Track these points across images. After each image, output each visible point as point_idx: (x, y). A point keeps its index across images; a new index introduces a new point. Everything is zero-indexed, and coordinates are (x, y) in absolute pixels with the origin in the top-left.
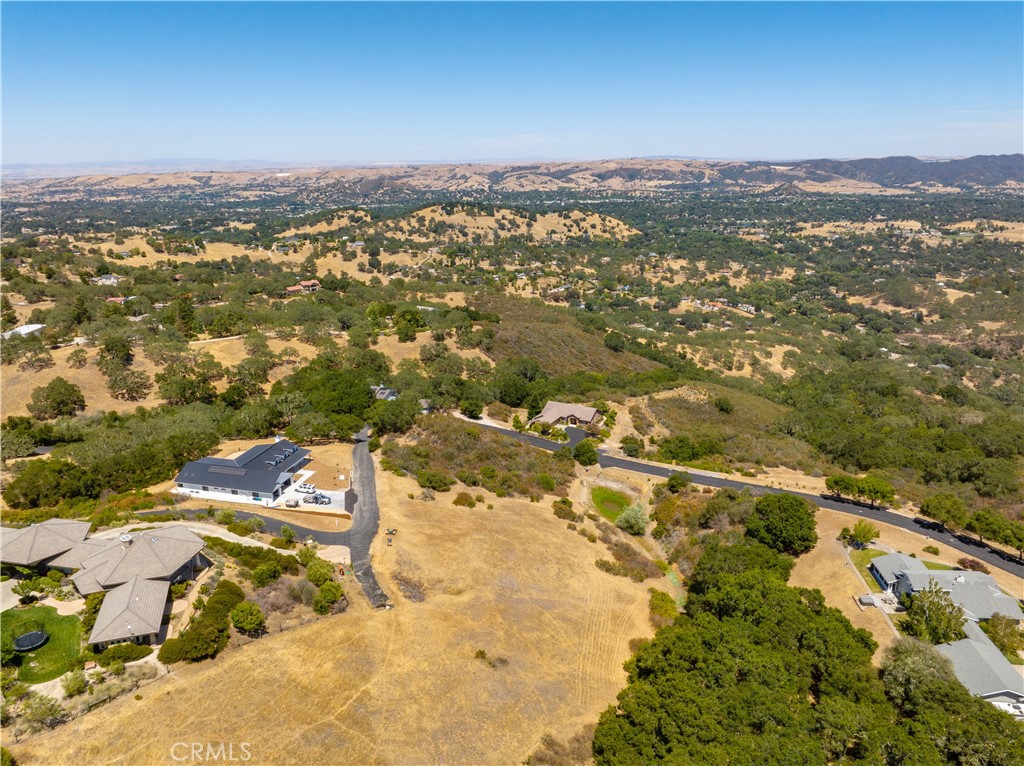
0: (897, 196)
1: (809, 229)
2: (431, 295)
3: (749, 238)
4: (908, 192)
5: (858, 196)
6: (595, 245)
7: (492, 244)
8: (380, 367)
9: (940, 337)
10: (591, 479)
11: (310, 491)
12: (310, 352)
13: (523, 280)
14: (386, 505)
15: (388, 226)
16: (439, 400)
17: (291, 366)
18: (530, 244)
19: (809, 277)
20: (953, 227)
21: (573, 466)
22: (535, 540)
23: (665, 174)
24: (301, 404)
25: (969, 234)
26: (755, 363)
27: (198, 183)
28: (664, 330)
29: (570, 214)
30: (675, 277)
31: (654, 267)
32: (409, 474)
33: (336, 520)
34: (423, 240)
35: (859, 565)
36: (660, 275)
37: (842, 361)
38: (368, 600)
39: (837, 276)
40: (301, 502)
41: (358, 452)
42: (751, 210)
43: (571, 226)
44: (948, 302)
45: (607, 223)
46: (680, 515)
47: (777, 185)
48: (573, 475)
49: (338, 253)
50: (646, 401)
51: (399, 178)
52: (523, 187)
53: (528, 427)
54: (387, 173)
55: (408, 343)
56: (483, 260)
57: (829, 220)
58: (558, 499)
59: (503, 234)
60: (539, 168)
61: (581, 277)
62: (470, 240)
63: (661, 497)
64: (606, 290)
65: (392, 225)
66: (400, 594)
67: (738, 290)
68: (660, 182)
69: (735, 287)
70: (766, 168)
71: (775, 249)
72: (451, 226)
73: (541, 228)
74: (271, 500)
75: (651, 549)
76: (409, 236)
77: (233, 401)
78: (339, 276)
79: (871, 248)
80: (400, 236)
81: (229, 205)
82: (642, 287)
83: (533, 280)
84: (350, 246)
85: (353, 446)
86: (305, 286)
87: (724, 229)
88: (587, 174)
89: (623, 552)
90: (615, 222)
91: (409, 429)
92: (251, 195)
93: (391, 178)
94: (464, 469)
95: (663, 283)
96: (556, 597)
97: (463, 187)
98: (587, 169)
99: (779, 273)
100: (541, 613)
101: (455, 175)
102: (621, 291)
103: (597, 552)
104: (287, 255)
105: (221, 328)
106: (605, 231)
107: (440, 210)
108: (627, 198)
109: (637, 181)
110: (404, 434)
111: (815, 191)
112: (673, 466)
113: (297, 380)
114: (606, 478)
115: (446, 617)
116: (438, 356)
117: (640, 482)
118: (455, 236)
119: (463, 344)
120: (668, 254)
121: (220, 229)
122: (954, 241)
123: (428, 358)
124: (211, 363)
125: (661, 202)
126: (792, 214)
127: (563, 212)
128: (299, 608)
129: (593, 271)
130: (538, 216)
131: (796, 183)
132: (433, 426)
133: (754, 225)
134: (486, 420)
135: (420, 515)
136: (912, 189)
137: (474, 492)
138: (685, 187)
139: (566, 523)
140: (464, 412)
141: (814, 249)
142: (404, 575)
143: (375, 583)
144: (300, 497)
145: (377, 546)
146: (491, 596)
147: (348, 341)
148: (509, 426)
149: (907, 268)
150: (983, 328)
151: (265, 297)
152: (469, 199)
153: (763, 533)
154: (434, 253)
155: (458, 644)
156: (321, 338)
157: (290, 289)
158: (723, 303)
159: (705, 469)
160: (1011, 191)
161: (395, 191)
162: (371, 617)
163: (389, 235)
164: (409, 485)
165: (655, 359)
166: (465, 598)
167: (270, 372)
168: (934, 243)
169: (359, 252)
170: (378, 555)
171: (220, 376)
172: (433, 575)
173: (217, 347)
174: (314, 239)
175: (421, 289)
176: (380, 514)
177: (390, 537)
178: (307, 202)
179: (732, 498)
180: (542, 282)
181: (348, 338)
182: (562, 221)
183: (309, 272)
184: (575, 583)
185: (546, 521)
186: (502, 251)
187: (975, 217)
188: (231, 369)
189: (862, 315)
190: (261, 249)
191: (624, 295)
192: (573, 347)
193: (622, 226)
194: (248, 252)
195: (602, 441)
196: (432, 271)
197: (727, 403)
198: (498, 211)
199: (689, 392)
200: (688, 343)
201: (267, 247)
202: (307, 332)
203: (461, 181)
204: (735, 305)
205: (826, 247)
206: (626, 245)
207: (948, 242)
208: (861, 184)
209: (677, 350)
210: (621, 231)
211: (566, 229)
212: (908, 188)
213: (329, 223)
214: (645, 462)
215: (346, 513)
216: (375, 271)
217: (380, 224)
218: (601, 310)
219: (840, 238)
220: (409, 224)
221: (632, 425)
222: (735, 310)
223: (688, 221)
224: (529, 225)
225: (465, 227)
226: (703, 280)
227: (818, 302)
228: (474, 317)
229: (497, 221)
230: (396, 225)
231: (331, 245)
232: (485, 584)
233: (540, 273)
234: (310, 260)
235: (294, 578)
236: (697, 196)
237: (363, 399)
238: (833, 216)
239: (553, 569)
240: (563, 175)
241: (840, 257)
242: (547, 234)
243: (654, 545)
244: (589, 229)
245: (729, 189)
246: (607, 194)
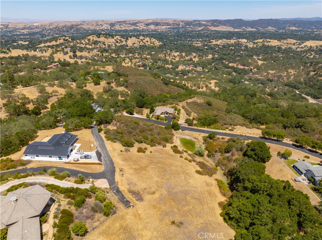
0: (238, 31)
1: (214, 42)
2: (100, 67)
3: (197, 45)
5: (227, 31)
6: (149, 48)
7: (114, 48)
8: (90, 95)
10: (179, 135)
11: (82, 153)
12: (62, 91)
13: (127, 60)
15: (77, 42)
16: (118, 108)
17: (56, 97)
18: (127, 48)
19: (217, 57)
20: (256, 41)
21: (172, 131)
23: (168, 24)
24: (66, 114)
25: (260, 43)
26: (206, 86)
27: (4, 27)
28: (177, 76)
29: (140, 38)
30: (176, 58)
31: (169, 55)
32: (117, 141)
33: (97, 166)
34: (90, 47)
35: (289, 166)
36: (171, 58)
39: (225, 57)
40: (79, 159)
41: (94, 132)
42: (196, 36)
43: (140, 41)
44: (258, 64)
45: (152, 40)
46: (217, 149)
47: (203, 28)
48: (173, 135)
49: (61, 52)
51: (79, 25)
52: (122, 28)
53: (151, 117)
54: (74, 23)
55: (98, 86)
56: (113, 54)
57: (220, 39)
58: (172, 145)
59: (118, 44)
60: (126, 22)
61: (146, 59)
62: (107, 47)
63: (207, 142)
64: (155, 63)
65: (79, 42)
67: (196, 62)
68: (166, 26)
69: (195, 61)
70: (199, 22)
71: (205, 48)
72: (100, 42)
73: (131, 42)
74: (67, 159)
75: (210, 162)
76: (85, 45)
77: (36, 112)
78: (63, 60)
79: (233, 48)
80: (82, 45)
81: (17, 35)
82: (166, 61)
83: (131, 60)
84: (66, 50)
85: (91, 130)
86: (54, 65)
87: (189, 42)
88: (143, 24)
89: (202, 165)
90: (154, 40)
91: (112, 122)
92: (25, 31)
93: (76, 25)
94: (136, 137)
95: (172, 60)
97: (101, 28)
98: (142, 22)
99: (208, 56)
101: (98, 24)
102: (160, 63)
103: (194, 167)
104: (43, 53)
105: (26, 84)
106: (151, 43)
107: (95, 36)
108: (156, 32)
109: (159, 26)
110: (110, 124)
111: (214, 30)
112: (206, 129)
113: (61, 103)
114: (184, 135)
116: (109, 90)
117: (197, 136)
118: (101, 45)
119: (118, 86)
120: (173, 51)
121: (15, 44)
122: (257, 45)
123: (106, 91)
124: (25, 98)
125: (167, 33)
126: (208, 37)
127: (137, 36)
128: (97, 215)
129: (149, 57)
130: (129, 38)
131: (208, 27)
132: (121, 121)
133: (197, 41)
134: (136, 115)
137: (143, 146)
138: (174, 28)
139: (178, 155)
140: (127, 113)
141: (217, 48)
142: (132, 189)
143: (122, 195)
144: (78, 156)
145: (118, 177)
147: (76, 86)
148: (144, 117)
149: (245, 54)
150: (270, 73)
151: (39, 70)
152: (104, 32)
153: (254, 156)
154: (95, 52)
155: (163, 219)
156: (65, 86)
157: (48, 66)
158: (192, 66)
159: (217, 129)
160: (270, 30)
161: (78, 30)
163: (78, 45)
164: (118, 146)
166: (157, 196)
167: (49, 100)
168: (251, 46)
169: (69, 51)
171: (29, 103)
173: (26, 91)
174: (52, 47)
175: (96, 65)
176: (113, 161)
177: (122, 173)
178: (46, 34)
179: (234, 141)
180: (134, 61)
181: (76, 85)
182: (137, 40)
183: (52, 59)
185: (171, 155)
186: (119, 50)
187: (262, 38)
188: (34, 100)
189: (235, 70)
190: (33, 51)
191: (161, 65)
192: (153, 84)
193: (157, 41)
194: (28, 53)
195: (178, 120)
196: (96, 58)
197: (210, 102)
198: (115, 37)
199: (197, 99)
200: (185, 80)
201: (35, 51)
202: (60, 83)
203: (100, 26)
204: (196, 67)
205: (220, 48)
206: (158, 48)
207: (255, 46)
208: (227, 28)
209: (183, 83)
210: (156, 43)
211: (138, 43)
212: (241, 29)
213: (56, 41)
214: (196, 128)
215: (99, 162)
216: (76, 58)
217: (75, 41)
218: (154, 70)
219: (224, 45)
220: (85, 41)
221: (185, 113)
222: (196, 69)
223: (177, 39)
224: (126, 41)
225: (105, 42)
226: (185, 59)
227: (220, 66)
228: (119, 75)
229: (115, 40)
230: (80, 42)
231: (58, 49)
233: (133, 58)
234: (51, 55)
235: (90, 200)
236: (178, 31)
237: (89, 110)
238: (221, 38)
240: (135, 24)
241: (225, 51)
242: (132, 44)
243: (209, 160)
244: (146, 42)
245: (188, 29)
246: (150, 31)
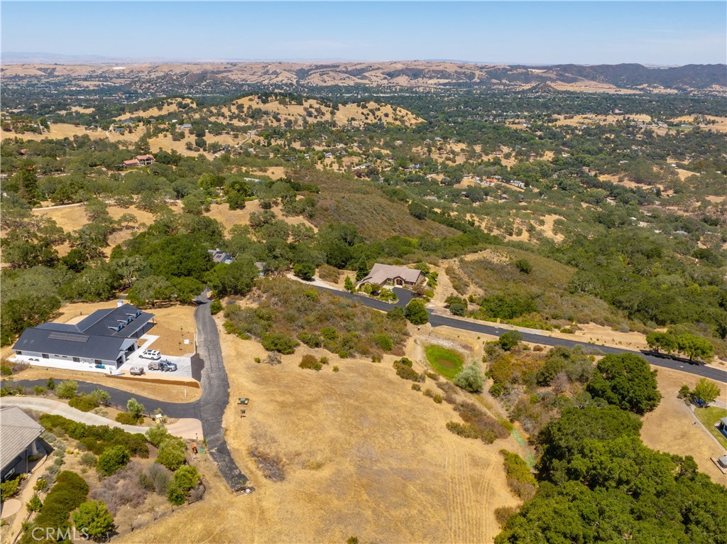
0: (630, 95)
1: (562, 121)
2: (255, 169)
3: (514, 127)
4: (638, 92)
5: (599, 95)
6: (388, 131)
7: (302, 128)
8: (213, 232)
9: (676, 208)
10: (423, 338)
11: (155, 357)
12: (147, 218)
13: (330, 159)
14: (234, 371)
15: (211, 112)
16: (274, 263)
17: (130, 231)
18: (334, 129)
19: (566, 158)
20: (676, 121)
21: (406, 325)
22: (384, 403)
23: (443, 74)
24: (142, 268)
25: (688, 126)
26: (531, 229)
27: (44, 74)
28: (453, 201)
29: (367, 105)
30: (457, 158)
31: (439, 149)
32: (253, 337)
33: (185, 389)
34: (242, 124)
35: (708, 424)
36: (444, 156)
37: (601, 228)
38: (225, 482)
39: (588, 158)
40: (146, 370)
41: (200, 314)
42: (514, 104)
43: (368, 114)
44: (680, 180)
45: (398, 112)
46: (518, 374)
47: (534, 84)
48: (407, 334)
49: (168, 134)
50: (457, 263)
51: (219, 72)
52: (325, 82)
53: (357, 288)
54: (209, 68)
55: (238, 210)
56: (295, 141)
57: (578, 113)
58: (399, 359)
59: (311, 120)
60: (338, 66)
61: (379, 156)
62: (283, 125)
63: (494, 355)
64: (401, 168)
65: (215, 111)
66: (260, 473)
67: (509, 169)
68: (439, 80)
69: (506, 167)
70: (524, 71)
71: (536, 136)
72: (266, 113)
73: (344, 115)
74: (114, 367)
75: (495, 409)
76: (230, 120)
77: (75, 265)
78: (170, 152)
79: (613, 136)
80: (224, 122)
81: (71, 93)
82: (430, 166)
83: (339, 158)
84: (179, 129)
85: (194, 309)
86: (141, 160)
87: (494, 119)
88: (379, 73)
89: (469, 412)
90: (404, 112)
91: (249, 291)
92: (91, 85)
93: (213, 72)
94: (305, 331)
95: (447, 162)
96: (414, 466)
97: (274, 81)
98: (378, 69)
99: (542, 156)
100: (404, 486)
101: (268, 71)
102: (413, 169)
103: (446, 414)
104: (123, 134)
105: (63, 197)
106: (396, 119)
107: (256, 99)
108: (412, 92)
109: (420, 79)
110: (245, 296)
111: (564, 89)
112: (497, 324)
113: (136, 245)
114: (437, 336)
115: (311, 498)
116: (266, 222)
117: (470, 340)
118: (269, 122)
119: (288, 212)
120: (450, 139)
121: (63, 112)
122: (677, 131)
123: (257, 225)
124: (53, 227)
125: (440, 96)
126: (548, 108)
127: (361, 103)
128: (152, 498)
129: (388, 152)
130: (340, 105)
131: (548, 83)
132: (272, 289)
133: (518, 117)
134: (318, 282)
135: (269, 381)
136: (640, 90)
137: (319, 353)
138: (460, 85)
139: (410, 383)
140: (297, 275)
141: (568, 136)
142: (261, 450)
143: (232, 461)
144: (145, 364)
145: (230, 417)
146: (352, 469)
147: (182, 208)
148: (340, 287)
149: (643, 152)
150: (710, 201)
151: (104, 169)
152: (280, 91)
153: (609, 393)
154: (252, 135)
155: (327, 531)
156: (157, 206)
157: (127, 162)
158: (498, 179)
159: (527, 326)
160: (717, 93)
161: (217, 83)
162: (232, 504)
163: (213, 119)
164: (253, 348)
165: (452, 226)
166: (325, 473)
167: (110, 237)
168: (662, 133)
169: (187, 133)
170: (232, 428)
171: (62, 241)
172: (292, 449)
173: (59, 214)
174: (147, 122)
175: (245, 164)
176: (230, 381)
177: (242, 407)
178: (140, 91)
179: (566, 356)
180: (346, 160)
181: (182, 206)
182: (361, 110)
183: (143, 149)
184: (430, 449)
185: (390, 382)
186: (311, 134)
187: (694, 113)
188: (73, 234)
189: (613, 191)
190: (99, 129)
191: (416, 172)
192: (383, 215)
193: (410, 115)
194: (88, 132)
195: (428, 301)
196: (252, 150)
197: (527, 264)
198: (306, 101)
199: (492, 255)
200: (475, 213)
201: (105, 128)
202: (144, 199)
203: (273, 76)
204: (508, 181)
205: (577, 135)
206: (414, 131)
207: (673, 132)
208: (600, 85)
209: (467, 219)
210: (409, 119)
211: (363, 117)
212: (637, 89)
213: (160, 109)
214: (471, 320)
215: (194, 380)
216: (202, 149)
217: (205, 110)
218: (397, 184)
219: (588, 128)
220: (230, 111)
221: (451, 285)
222: (508, 186)
223: (464, 112)
224: (333, 113)
225: (278, 114)
226: (480, 161)
227: (574, 180)
228: (297, 188)
229: (306, 109)
230: (219, 111)
231: (162, 126)
232: (344, 456)
233: (344, 153)
234: (143, 139)
235: (144, 461)
236: (469, 92)
237: (201, 262)
238: (581, 110)
239: (408, 435)
240: (359, 72)
241: (589, 143)
242: (348, 121)
243: (493, 403)
244: (383, 117)
245: (495, 87)
246: (396, 89)
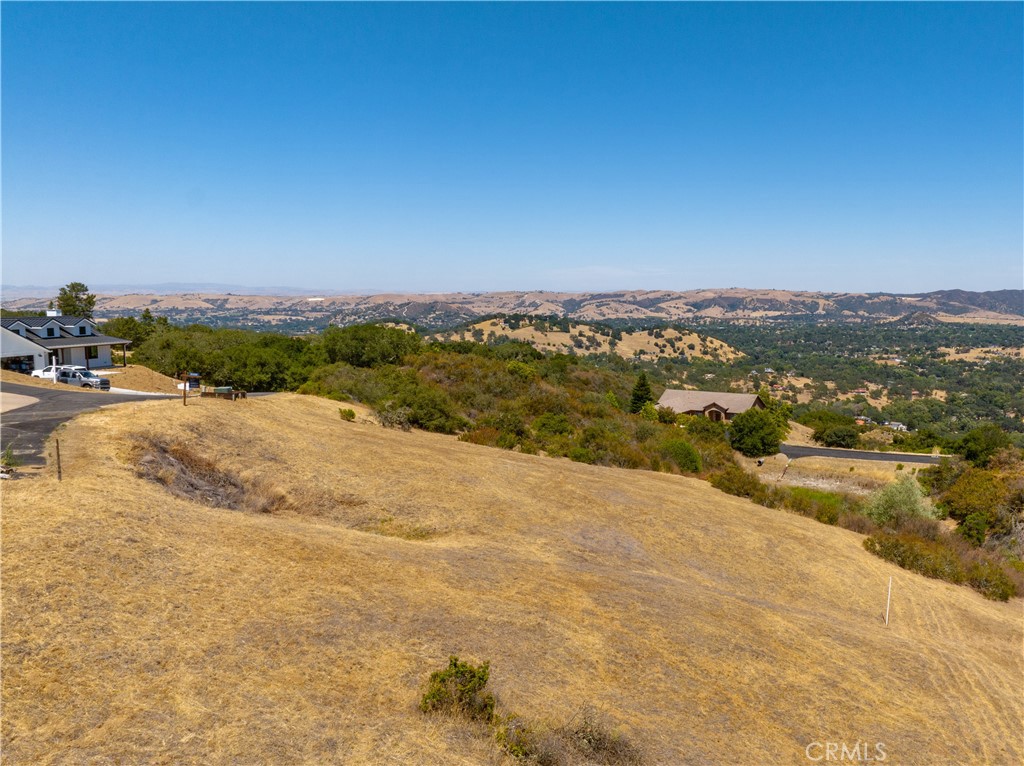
1: (952, 354)
3: (882, 363)
5: (1004, 326)
23: (772, 304)
27: (211, 306)
29: (663, 333)
30: (799, 396)
31: (772, 384)
42: (880, 337)
43: (665, 346)
45: (708, 343)
47: (905, 315)
51: (455, 303)
52: (604, 315)
54: (442, 299)
57: (975, 345)
59: (580, 352)
60: (623, 295)
67: (880, 410)
68: (767, 312)
69: (875, 407)
71: (917, 373)
72: (516, 342)
73: (630, 346)
87: (851, 355)
88: (680, 303)
90: (717, 343)
92: (274, 319)
93: (444, 302)
97: (532, 313)
98: (680, 298)
99: (928, 394)
101: (523, 302)
106: (705, 353)
107: (502, 324)
108: (729, 325)
109: (739, 312)
111: (951, 321)
120: (788, 372)
125: (770, 329)
126: (929, 341)
127: (654, 330)
130: (623, 334)
131: (927, 313)
133: (885, 352)
138: (797, 318)
141: (965, 374)
158: (865, 421)
161: (450, 315)
182: (653, 340)
193: (727, 348)
198: (574, 327)
203: (531, 308)
204: (881, 423)
205: (978, 372)
206: (732, 366)
208: (1003, 316)
210: (725, 353)
211: (658, 350)
219: (993, 363)
220: (463, 338)
223: (805, 346)
224: (613, 344)
225: (533, 343)
229: (573, 338)
236: (811, 326)
238: (976, 343)
240: (652, 303)
241: (998, 378)
242: (635, 354)
244: (686, 350)
245: (849, 320)
246: (705, 322)
